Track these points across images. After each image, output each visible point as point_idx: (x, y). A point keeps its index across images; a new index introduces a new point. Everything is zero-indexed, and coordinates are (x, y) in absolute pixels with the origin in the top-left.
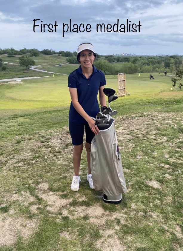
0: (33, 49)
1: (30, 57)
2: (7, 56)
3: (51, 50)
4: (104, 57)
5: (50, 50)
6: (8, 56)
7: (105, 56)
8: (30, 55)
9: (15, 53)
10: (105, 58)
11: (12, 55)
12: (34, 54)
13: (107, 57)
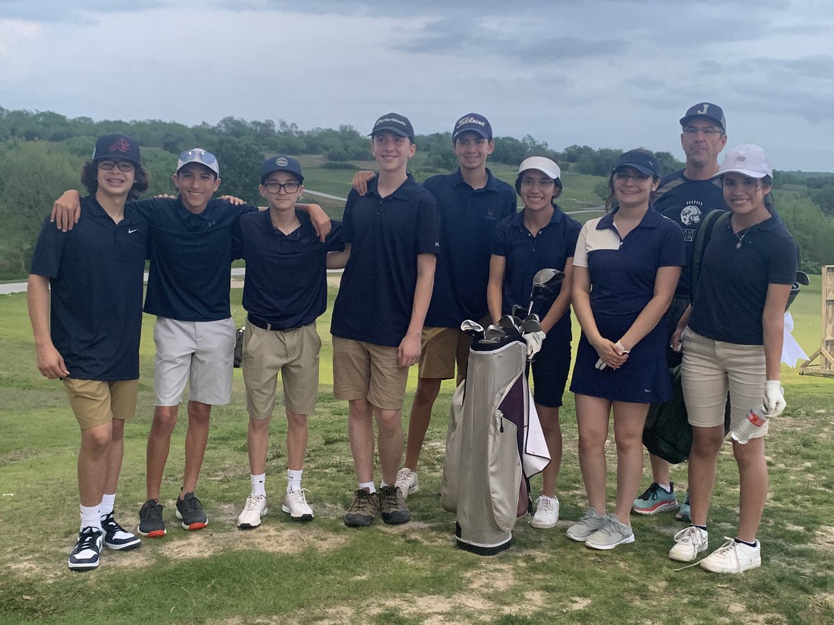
0: (441, 132)
1: (421, 173)
2: (320, 162)
3: (528, 142)
4: (803, 183)
5: (520, 140)
6: (325, 162)
7: (810, 179)
8: (427, 164)
9: (360, 149)
10: (805, 188)
11: (342, 158)
12: (445, 158)
13: (819, 187)
